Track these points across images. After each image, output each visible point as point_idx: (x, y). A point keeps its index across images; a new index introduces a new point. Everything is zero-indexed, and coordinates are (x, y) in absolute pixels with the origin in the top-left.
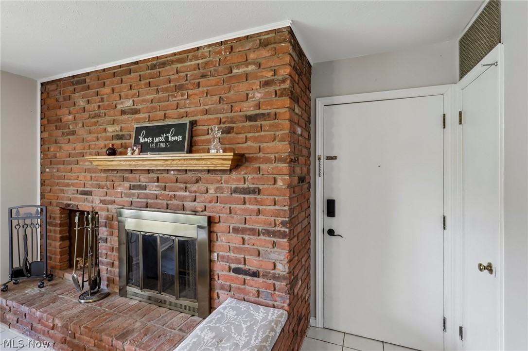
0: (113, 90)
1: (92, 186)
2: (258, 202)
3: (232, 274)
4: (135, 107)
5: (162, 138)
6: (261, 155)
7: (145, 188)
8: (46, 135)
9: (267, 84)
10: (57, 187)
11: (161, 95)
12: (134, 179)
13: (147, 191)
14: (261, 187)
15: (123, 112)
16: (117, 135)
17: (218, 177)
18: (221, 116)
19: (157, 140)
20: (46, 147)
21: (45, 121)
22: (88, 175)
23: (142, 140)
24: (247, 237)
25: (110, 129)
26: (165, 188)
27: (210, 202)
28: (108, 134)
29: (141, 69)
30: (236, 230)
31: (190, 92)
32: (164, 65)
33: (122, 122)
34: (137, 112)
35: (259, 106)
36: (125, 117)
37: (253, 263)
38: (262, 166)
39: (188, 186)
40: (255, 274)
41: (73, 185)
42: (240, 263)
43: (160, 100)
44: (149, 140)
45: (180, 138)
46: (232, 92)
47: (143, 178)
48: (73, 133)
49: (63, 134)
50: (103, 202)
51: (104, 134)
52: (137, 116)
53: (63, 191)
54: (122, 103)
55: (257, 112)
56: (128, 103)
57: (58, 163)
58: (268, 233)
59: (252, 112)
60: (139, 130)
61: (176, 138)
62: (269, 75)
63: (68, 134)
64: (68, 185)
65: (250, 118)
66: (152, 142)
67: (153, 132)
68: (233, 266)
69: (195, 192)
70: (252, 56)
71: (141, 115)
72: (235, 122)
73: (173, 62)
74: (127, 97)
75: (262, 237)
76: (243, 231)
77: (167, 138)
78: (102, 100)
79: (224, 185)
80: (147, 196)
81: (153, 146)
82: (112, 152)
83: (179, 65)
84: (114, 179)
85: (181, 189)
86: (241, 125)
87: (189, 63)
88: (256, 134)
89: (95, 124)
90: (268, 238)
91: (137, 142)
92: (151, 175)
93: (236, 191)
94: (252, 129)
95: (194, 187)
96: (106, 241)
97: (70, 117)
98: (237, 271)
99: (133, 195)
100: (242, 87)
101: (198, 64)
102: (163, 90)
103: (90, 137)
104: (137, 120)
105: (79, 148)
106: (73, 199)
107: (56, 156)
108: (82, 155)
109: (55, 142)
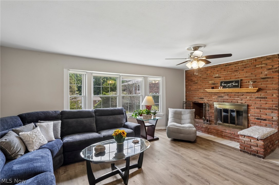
0: (211, 72)
1: (204, 97)
2: (266, 101)
3: (256, 120)
4: (219, 76)
5: (231, 84)
6: (267, 88)
7: (223, 97)
8: (187, 84)
9: (269, 69)
10: (191, 97)
11: (229, 73)
12: (219, 95)
13: (224, 98)
14: (267, 97)
15: (215, 78)
16: (213, 84)
17: (251, 94)
18: (252, 78)
19: (229, 85)
20: (187, 87)
21: (187, 80)
22: (202, 94)
23: (223, 85)
24: (261, 110)
25: (210, 82)
26: (231, 97)
27: (248, 101)
28: (209, 83)
29: (221, 66)
30: (257, 108)
31: (240, 72)
34: (220, 77)
35: (266, 75)
36: (216, 79)
37: (264, 117)
38: (267, 91)
39: (239, 96)
40: (265, 120)
41: (197, 96)
42: (259, 117)
43: (228, 74)
44: (226, 85)
45: (237, 84)
46: (256, 72)
47: (222, 95)
48: (197, 83)
49: (193, 83)
50: (208, 101)
51: (208, 83)
52: (220, 78)
53: (193, 98)
54: (215, 75)
55: (266, 77)
56: (217, 75)
57: (192, 91)
58: (270, 109)
59: (264, 77)
60: (221, 82)
61: (235, 84)
62: (271, 67)
63: (195, 83)
64: (195, 96)
65: (263, 78)
66: (227, 85)
67: (226, 83)
68: (256, 118)
69: (242, 98)
70: (264, 62)
71: (222, 78)
72: (257, 80)
73: (233, 64)
74: (216, 73)
75: (267, 110)
76: (260, 108)
77: (232, 84)
78: (207, 74)
79: (253, 96)
80: (224, 99)
81: (227, 86)
82: (213, 88)
83: (236, 65)
84: (212, 95)
85: (237, 97)
86: (259, 80)
87: (240, 64)
88: (265, 83)
89: (205, 81)
90: (270, 110)
91: (221, 85)
92: (225, 94)
93: (257, 98)
94: (263, 81)
95: (242, 97)
96: (209, 111)
97: (196, 79)
99: (219, 99)
100: (260, 71)
101: (243, 65)
102: (229, 72)
103: (203, 84)
104: (220, 79)
105: (199, 87)
106: (197, 100)
107: (191, 89)
108: (200, 89)
109: (190, 85)
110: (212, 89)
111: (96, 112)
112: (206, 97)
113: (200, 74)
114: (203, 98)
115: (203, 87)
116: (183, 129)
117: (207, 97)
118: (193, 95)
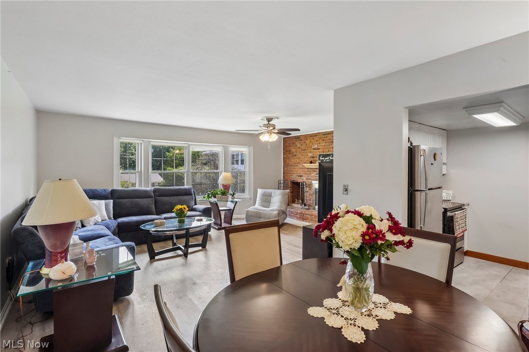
0: (310, 141)
1: (303, 174)
4: (318, 147)
5: (328, 158)
8: (285, 156)
10: (289, 174)
11: (327, 144)
15: (314, 149)
16: (312, 157)
19: (326, 159)
20: (285, 160)
21: (285, 151)
22: (301, 170)
23: (321, 159)
25: (309, 155)
29: (320, 135)
32: (328, 134)
33: (314, 152)
34: (319, 149)
36: (315, 151)
41: (296, 173)
43: (327, 146)
44: (324, 159)
48: (296, 155)
49: (292, 156)
50: (307, 179)
51: (307, 156)
53: (292, 176)
54: (314, 146)
56: (316, 146)
57: (290, 166)
60: (320, 155)
63: (294, 156)
64: (293, 173)
67: (324, 156)
74: (315, 144)
78: (306, 145)
81: (325, 161)
82: (311, 163)
84: (311, 171)
89: (304, 153)
91: (319, 159)
96: (308, 192)
97: (295, 150)
102: (328, 142)
103: (302, 157)
104: (319, 152)
105: (298, 161)
106: (296, 178)
107: (289, 163)
108: (299, 163)
109: (289, 159)
111: (155, 191)
112: (305, 174)
113: (300, 143)
114: (301, 176)
115: (302, 160)
116: (263, 213)
117: (306, 174)
118: (292, 171)
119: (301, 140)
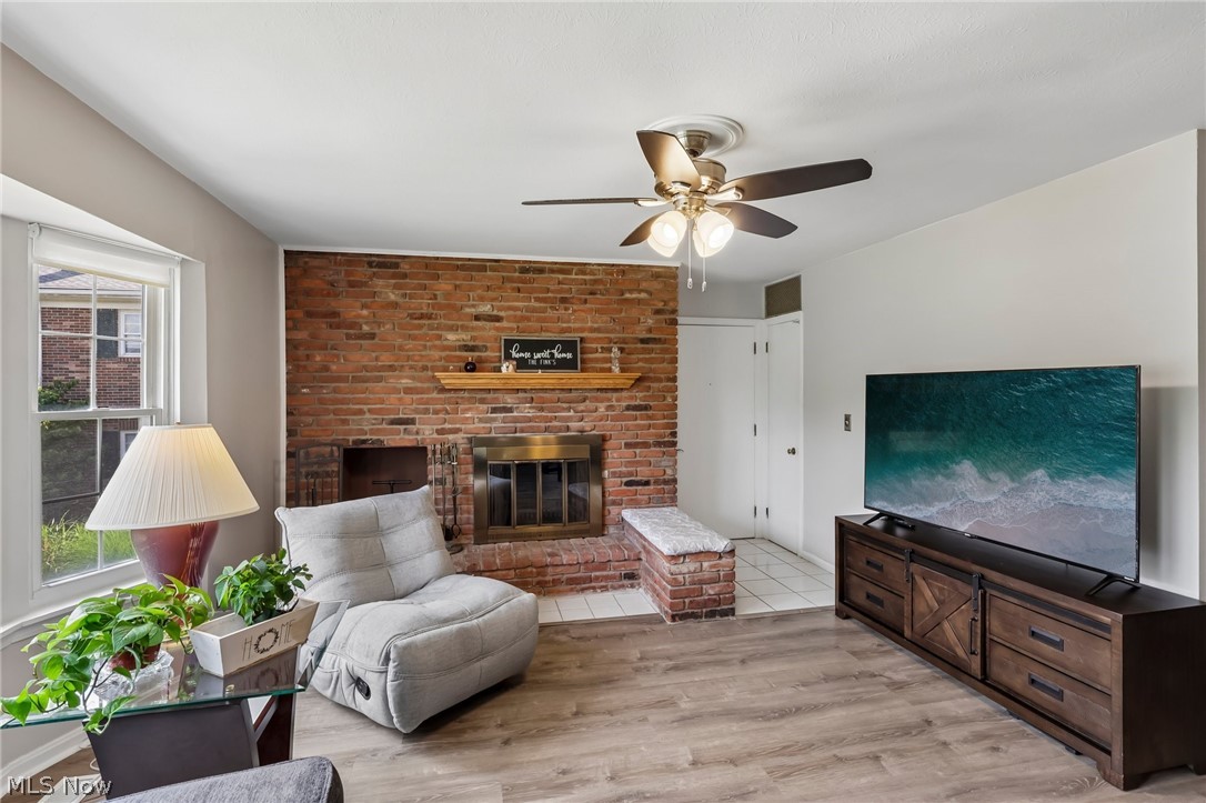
0: (456, 287)
1: (417, 411)
2: (650, 418)
3: (624, 487)
4: (495, 312)
5: (546, 354)
6: (651, 375)
7: (510, 410)
8: (302, 335)
9: (658, 312)
10: (332, 416)
11: (534, 304)
12: (496, 400)
13: (515, 414)
14: (651, 404)
15: (477, 318)
16: (465, 346)
17: (609, 395)
18: (612, 336)
19: (539, 356)
20: (301, 352)
21: (299, 314)
22: (408, 397)
23: (515, 354)
24: (638, 451)
25: (451, 337)
26: (542, 410)
27: (601, 420)
28: (445, 343)
29: (504, 269)
30: (628, 445)
31: (575, 307)
32: (541, 271)
33: (473, 329)
34: (498, 319)
35: (650, 330)
36: (481, 323)
37: (643, 473)
38: (652, 385)
39: (572, 405)
40: (647, 483)
41: (370, 411)
42: (632, 475)
43: (534, 310)
44: (527, 355)
45: (569, 356)
46: (623, 314)
47: (509, 400)
48: (372, 336)
49: (349, 337)
50: (439, 432)
51: (437, 343)
52: (497, 324)
53: (347, 421)
54: (473, 306)
55: (648, 336)
56: (485, 308)
58: (658, 444)
59: (645, 335)
60: (509, 344)
61: (564, 355)
62: (660, 305)
63: (358, 337)
64: (361, 412)
65: (643, 341)
66: (532, 358)
67: (528, 346)
68: (625, 480)
69: (582, 411)
70: (644, 285)
71: (505, 324)
72: (626, 343)
73: (552, 271)
74: (482, 299)
75: (653, 449)
76: (635, 445)
77: (552, 355)
78: (435, 297)
79: (614, 403)
80: (516, 420)
81: (534, 362)
83: (561, 277)
84: (460, 401)
85: (564, 409)
86: (633, 346)
87: (573, 276)
88: (647, 356)
89: (420, 327)
90: (658, 449)
91: (509, 356)
92: (521, 395)
93: (628, 408)
94: (644, 351)
95: (581, 407)
97: (365, 312)
98: (628, 484)
99: (494, 420)
100: (634, 312)
101: (585, 280)
102: (537, 299)
103: (410, 344)
104: (497, 329)
105: (386, 359)
106: (372, 432)
107: (326, 369)
108: (391, 368)
109: (324, 348)
110: (467, 371)
112: (426, 411)
113: (396, 287)
114: (412, 421)
115: (408, 359)
117: (436, 412)
118: (342, 402)
119: (405, 276)
